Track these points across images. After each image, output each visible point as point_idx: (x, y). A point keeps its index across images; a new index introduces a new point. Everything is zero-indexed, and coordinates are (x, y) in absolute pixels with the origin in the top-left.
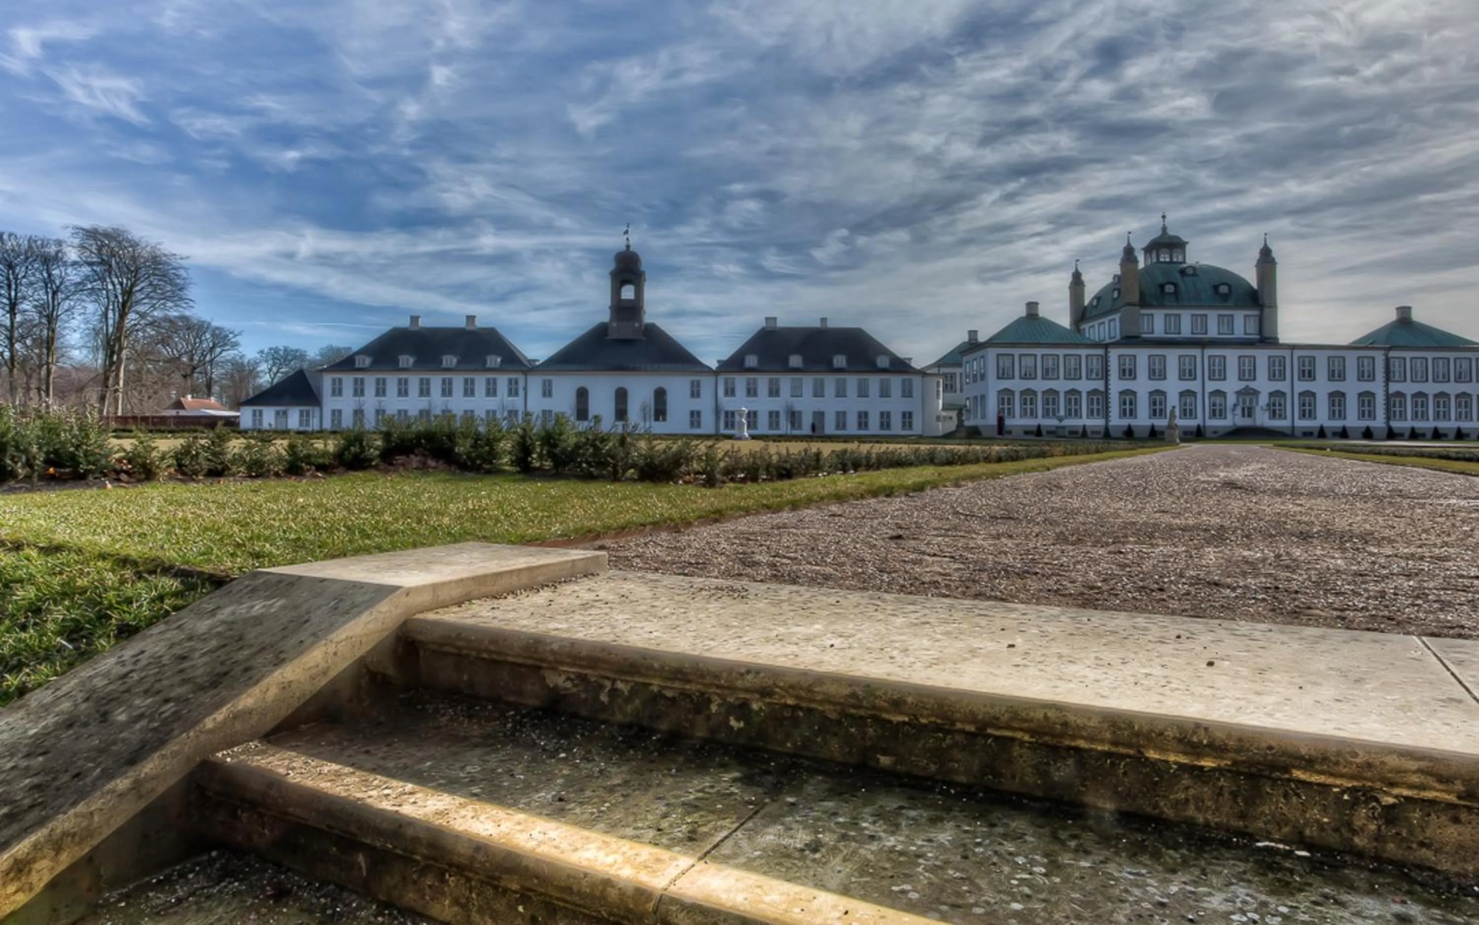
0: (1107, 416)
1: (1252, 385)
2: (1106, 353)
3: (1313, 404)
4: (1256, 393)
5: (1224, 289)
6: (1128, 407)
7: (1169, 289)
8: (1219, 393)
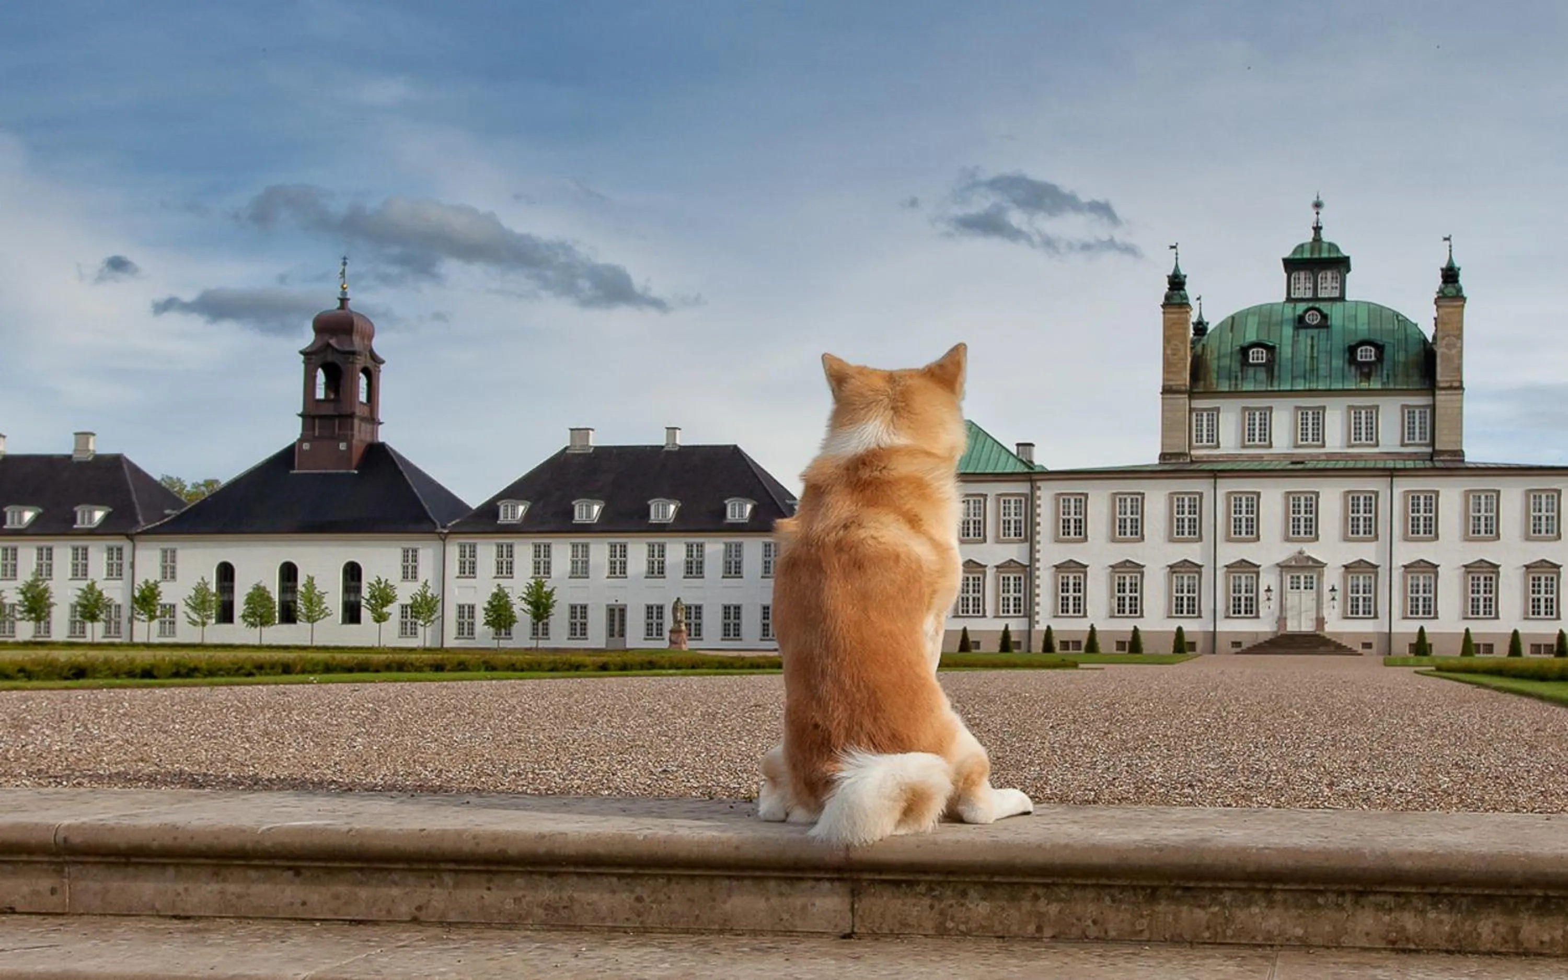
0: (1030, 616)
1: (1312, 550)
2: (1033, 489)
3: (1432, 588)
4: (1319, 566)
5: (1366, 354)
6: (1071, 594)
7: (1257, 356)
8: (1245, 566)
